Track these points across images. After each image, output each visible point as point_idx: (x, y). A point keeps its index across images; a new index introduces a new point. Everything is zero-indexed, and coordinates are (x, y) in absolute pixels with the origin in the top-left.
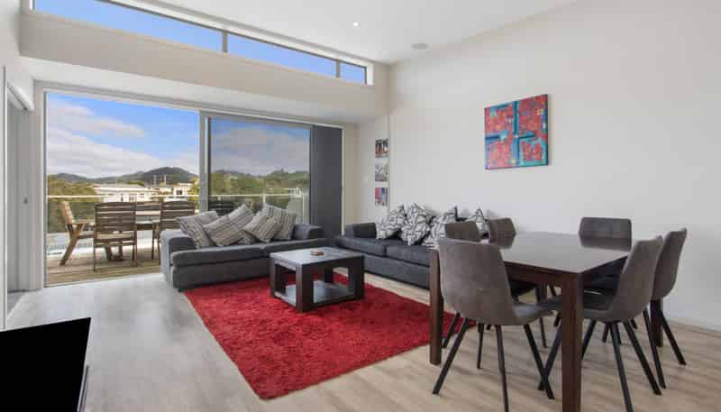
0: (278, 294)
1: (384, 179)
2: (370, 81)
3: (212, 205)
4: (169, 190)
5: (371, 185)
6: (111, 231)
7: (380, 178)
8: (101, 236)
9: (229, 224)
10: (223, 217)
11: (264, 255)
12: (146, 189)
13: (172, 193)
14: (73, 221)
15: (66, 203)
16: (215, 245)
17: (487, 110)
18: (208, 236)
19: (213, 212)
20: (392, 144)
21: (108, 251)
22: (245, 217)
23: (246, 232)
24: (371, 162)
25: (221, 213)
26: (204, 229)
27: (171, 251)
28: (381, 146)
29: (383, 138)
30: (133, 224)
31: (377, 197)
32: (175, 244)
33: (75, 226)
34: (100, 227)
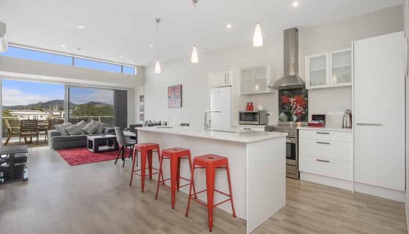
0: (89, 150)
1: (142, 111)
2: (136, 74)
3: (69, 121)
4: (59, 114)
5: (138, 113)
6: (27, 131)
7: (142, 110)
8: (23, 133)
9: (76, 127)
10: (74, 125)
11: (85, 138)
12: (44, 113)
13: (60, 115)
14: (9, 127)
15: (6, 120)
16: (69, 135)
17: (168, 88)
18: (67, 132)
19: (70, 123)
20: (145, 97)
21: (26, 139)
22: (84, 125)
23: (83, 131)
24: (139, 104)
25: (73, 124)
26: (65, 129)
27: (51, 136)
28: (142, 97)
29: (142, 94)
30: (37, 128)
31: (140, 118)
32: (53, 134)
33: (11, 130)
34: (22, 130)
